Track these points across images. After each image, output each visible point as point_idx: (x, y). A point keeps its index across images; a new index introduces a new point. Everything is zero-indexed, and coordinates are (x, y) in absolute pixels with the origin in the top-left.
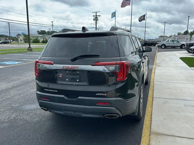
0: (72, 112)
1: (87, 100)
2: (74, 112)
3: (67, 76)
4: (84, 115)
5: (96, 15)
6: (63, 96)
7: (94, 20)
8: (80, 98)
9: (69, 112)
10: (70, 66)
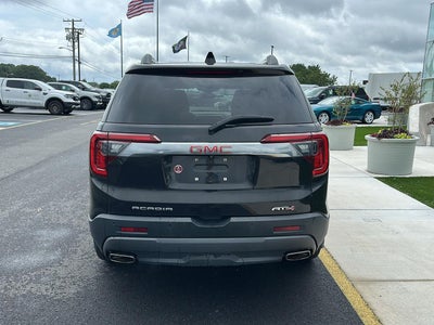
0: (212, 258)
1: (252, 223)
2: (216, 255)
3: (195, 171)
4: (240, 261)
5: (73, 29)
6: (189, 220)
7: (68, 38)
8: (233, 220)
9: (204, 258)
10: (211, 145)
